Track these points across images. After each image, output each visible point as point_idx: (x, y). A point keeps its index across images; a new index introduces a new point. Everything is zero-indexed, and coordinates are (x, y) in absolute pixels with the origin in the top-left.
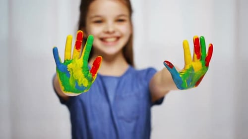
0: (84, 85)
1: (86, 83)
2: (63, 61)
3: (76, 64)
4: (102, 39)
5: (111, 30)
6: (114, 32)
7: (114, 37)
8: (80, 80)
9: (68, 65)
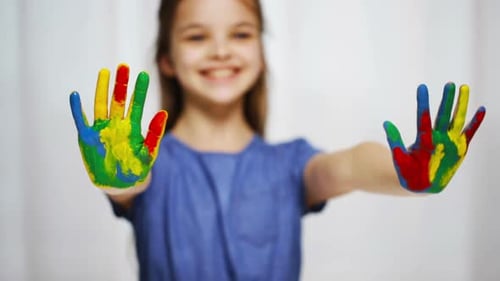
0: (134, 172)
1: (137, 168)
2: (91, 123)
3: (117, 130)
4: (204, 73)
5: (222, 52)
6: (228, 57)
7: (229, 68)
8: (125, 161)
9: (102, 131)
